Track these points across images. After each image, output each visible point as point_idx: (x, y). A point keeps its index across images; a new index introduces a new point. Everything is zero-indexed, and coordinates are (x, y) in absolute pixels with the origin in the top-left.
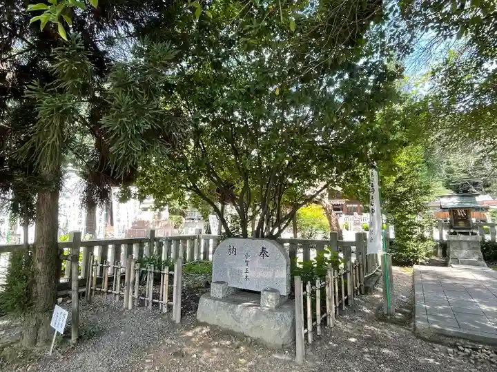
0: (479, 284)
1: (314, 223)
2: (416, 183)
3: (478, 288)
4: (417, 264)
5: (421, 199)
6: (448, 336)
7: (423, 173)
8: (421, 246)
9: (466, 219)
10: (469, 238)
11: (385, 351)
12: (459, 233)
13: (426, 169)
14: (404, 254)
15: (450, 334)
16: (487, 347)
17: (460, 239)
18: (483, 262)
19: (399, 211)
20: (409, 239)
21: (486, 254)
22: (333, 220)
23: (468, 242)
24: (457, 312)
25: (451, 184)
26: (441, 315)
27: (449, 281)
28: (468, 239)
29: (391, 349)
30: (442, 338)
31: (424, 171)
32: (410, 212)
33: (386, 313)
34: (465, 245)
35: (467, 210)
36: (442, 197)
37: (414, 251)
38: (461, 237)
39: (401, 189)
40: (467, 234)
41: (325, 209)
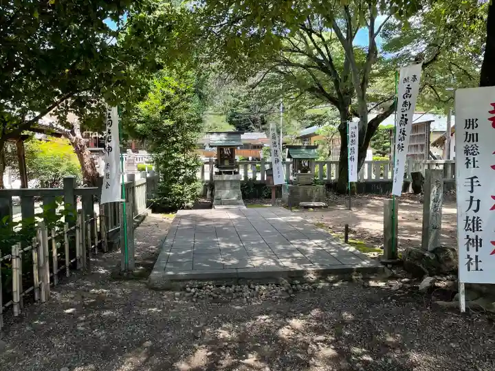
0: (228, 223)
1: (58, 165)
2: (184, 115)
3: (226, 227)
4: (183, 209)
5: (189, 134)
6: (180, 281)
7: (194, 105)
8: (187, 188)
9: (231, 157)
10: (232, 177)
11: (107, 313)
12: (224, 172)
13: (197, 99)
14: (169, 199)
15: (182, 278)
16: (211, 283)
17: (224, 179)
18: (241, 201)
19: (165, 149)
20: (175, 181)
21: (246, 193)
22: (87, 160)
23: (231, 181)
24: (197, 254)
25: (234, 119)
26: (180, 260)
27: (203, 224)
28: (231, 179)
29: (114, 310)
30: (174, 283)
31: (195, 103)
32: (176, 150)
33: (123, 269)
34: (228, 185)
35: (233, 148)
36: (212, 133)
37: (179, 194)
38: (225, 177)
39: (168, 122)
40: (230, 173)
41: (74, 144)
